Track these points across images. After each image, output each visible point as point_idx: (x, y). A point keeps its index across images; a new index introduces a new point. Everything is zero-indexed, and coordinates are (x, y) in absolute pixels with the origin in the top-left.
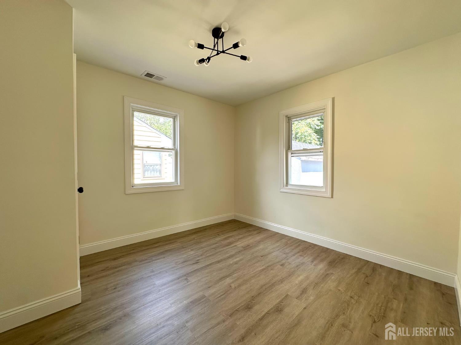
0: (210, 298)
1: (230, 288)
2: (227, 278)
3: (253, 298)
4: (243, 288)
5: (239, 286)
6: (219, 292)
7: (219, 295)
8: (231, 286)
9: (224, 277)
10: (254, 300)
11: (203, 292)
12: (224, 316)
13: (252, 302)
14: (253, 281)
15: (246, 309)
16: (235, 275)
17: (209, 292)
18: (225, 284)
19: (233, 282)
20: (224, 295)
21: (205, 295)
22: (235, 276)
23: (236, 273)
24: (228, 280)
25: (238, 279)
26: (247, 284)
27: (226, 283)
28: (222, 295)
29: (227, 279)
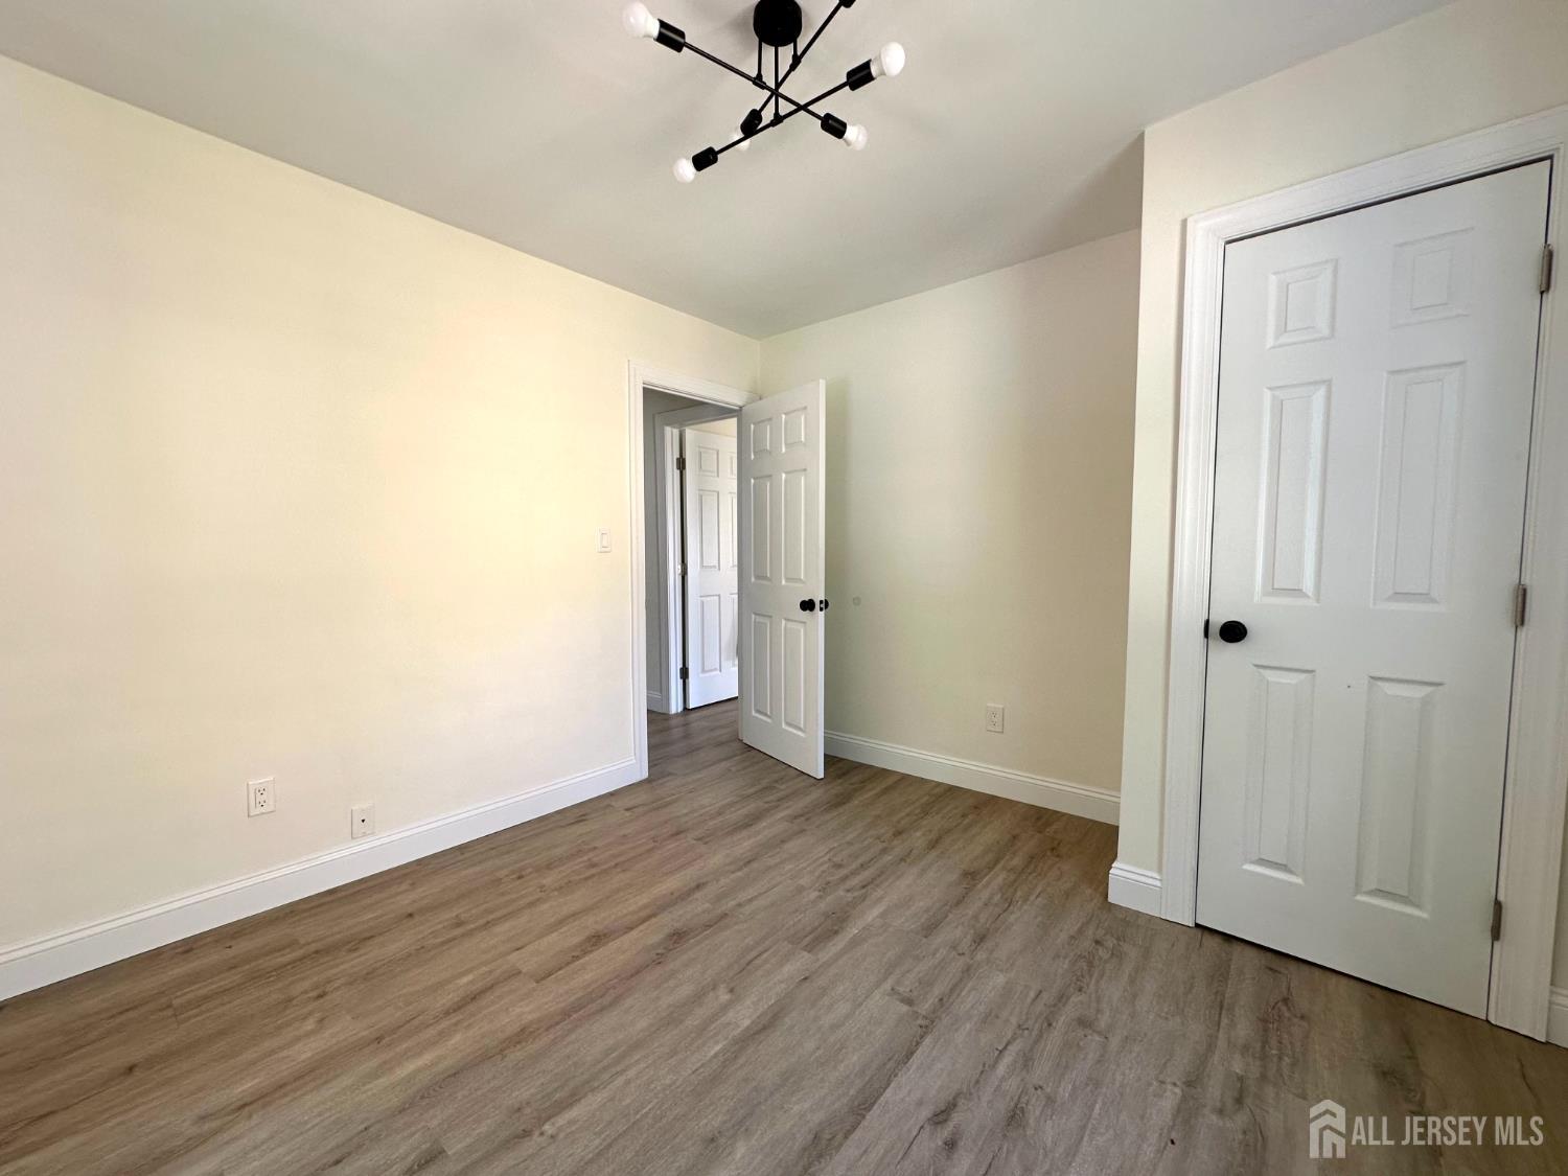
0: (790, 946)
1: (732, 985)
2: (748, 1028)
3: (659, 960)
4: (686, 990)
5: (698, 998)
6: (768, 966)
7: (765, 955)
8: (731, 991)
9: (765, 1028)
10: (658, 954)
11: (818, 960)
12: (741, 913)
13: (665, 948)
14: (642, 1024)
15: (684, 932)
16: (718, 1048)
17: (799, 964)
18: (755, 999)
19: (725, 1008)
20: (749, 958)
21: (809, 952)
22: (717, 1043)
23: (710, 1061)
24: (744, 1016)
25: (702, 1029)
26: (669, 1006)
27: (748, 1002)
28: (756, 958)
29: (747, 1022)
